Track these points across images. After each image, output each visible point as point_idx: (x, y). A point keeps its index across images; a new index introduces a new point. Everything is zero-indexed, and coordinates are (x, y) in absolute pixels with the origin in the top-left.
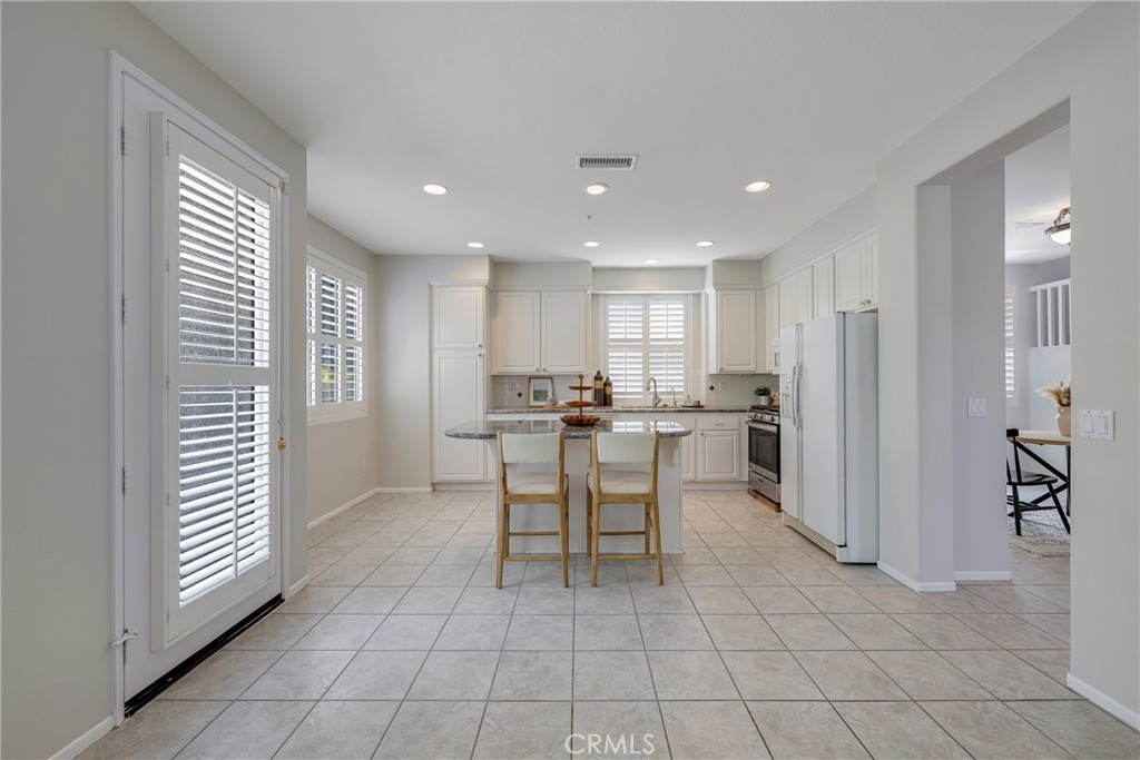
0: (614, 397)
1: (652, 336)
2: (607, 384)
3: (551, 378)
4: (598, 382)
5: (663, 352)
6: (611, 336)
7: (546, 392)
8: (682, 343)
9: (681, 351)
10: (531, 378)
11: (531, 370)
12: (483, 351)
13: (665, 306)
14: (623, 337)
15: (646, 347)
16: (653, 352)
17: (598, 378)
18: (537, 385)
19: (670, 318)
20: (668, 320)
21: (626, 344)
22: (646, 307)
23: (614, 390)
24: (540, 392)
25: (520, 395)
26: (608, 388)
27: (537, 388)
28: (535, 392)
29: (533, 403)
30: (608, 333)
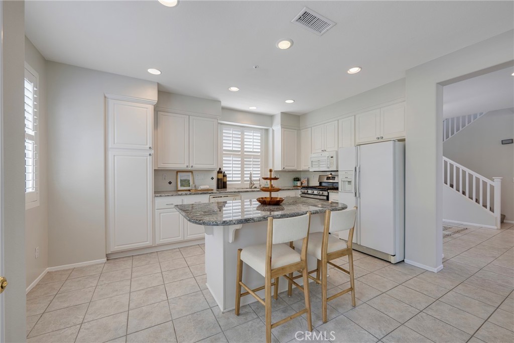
0: (227, 183)
1: (245, 150)
2: (225, 176)
3: (191, 172)
4: (220, 174)
5: (250, 158)
6: (224, 148)
7: (189, 181)
8: (259, 154)
9: (259, 158)
10: (178, 172)
11: (183, 167)
12: (152, 152)
13: (252, 134)
14: (231, 149)
15: (242, 155)
16: (246, 158)
17: (220, 172)
18: (181, 176)
19: (254, 141)
20: (253, 142)
21: (232, 153)
22: (243, 134)
23: (228, 179)
24: (185, 180)
25: (170, 183)
26: (225, 178)
27: (182, 179)
28: (181, 180)
29: (180, 188)
30: (223, 146)
